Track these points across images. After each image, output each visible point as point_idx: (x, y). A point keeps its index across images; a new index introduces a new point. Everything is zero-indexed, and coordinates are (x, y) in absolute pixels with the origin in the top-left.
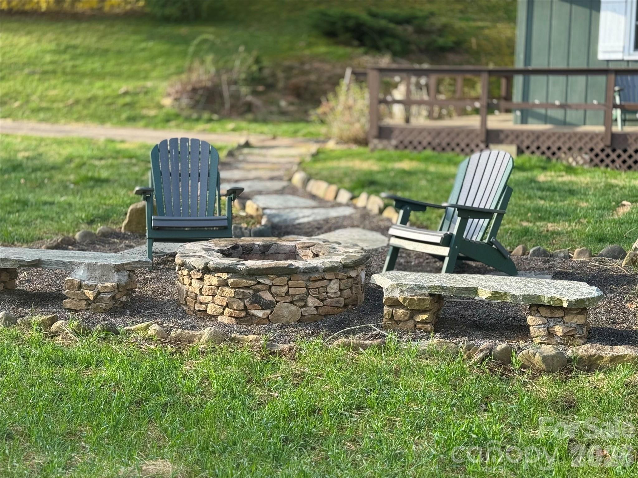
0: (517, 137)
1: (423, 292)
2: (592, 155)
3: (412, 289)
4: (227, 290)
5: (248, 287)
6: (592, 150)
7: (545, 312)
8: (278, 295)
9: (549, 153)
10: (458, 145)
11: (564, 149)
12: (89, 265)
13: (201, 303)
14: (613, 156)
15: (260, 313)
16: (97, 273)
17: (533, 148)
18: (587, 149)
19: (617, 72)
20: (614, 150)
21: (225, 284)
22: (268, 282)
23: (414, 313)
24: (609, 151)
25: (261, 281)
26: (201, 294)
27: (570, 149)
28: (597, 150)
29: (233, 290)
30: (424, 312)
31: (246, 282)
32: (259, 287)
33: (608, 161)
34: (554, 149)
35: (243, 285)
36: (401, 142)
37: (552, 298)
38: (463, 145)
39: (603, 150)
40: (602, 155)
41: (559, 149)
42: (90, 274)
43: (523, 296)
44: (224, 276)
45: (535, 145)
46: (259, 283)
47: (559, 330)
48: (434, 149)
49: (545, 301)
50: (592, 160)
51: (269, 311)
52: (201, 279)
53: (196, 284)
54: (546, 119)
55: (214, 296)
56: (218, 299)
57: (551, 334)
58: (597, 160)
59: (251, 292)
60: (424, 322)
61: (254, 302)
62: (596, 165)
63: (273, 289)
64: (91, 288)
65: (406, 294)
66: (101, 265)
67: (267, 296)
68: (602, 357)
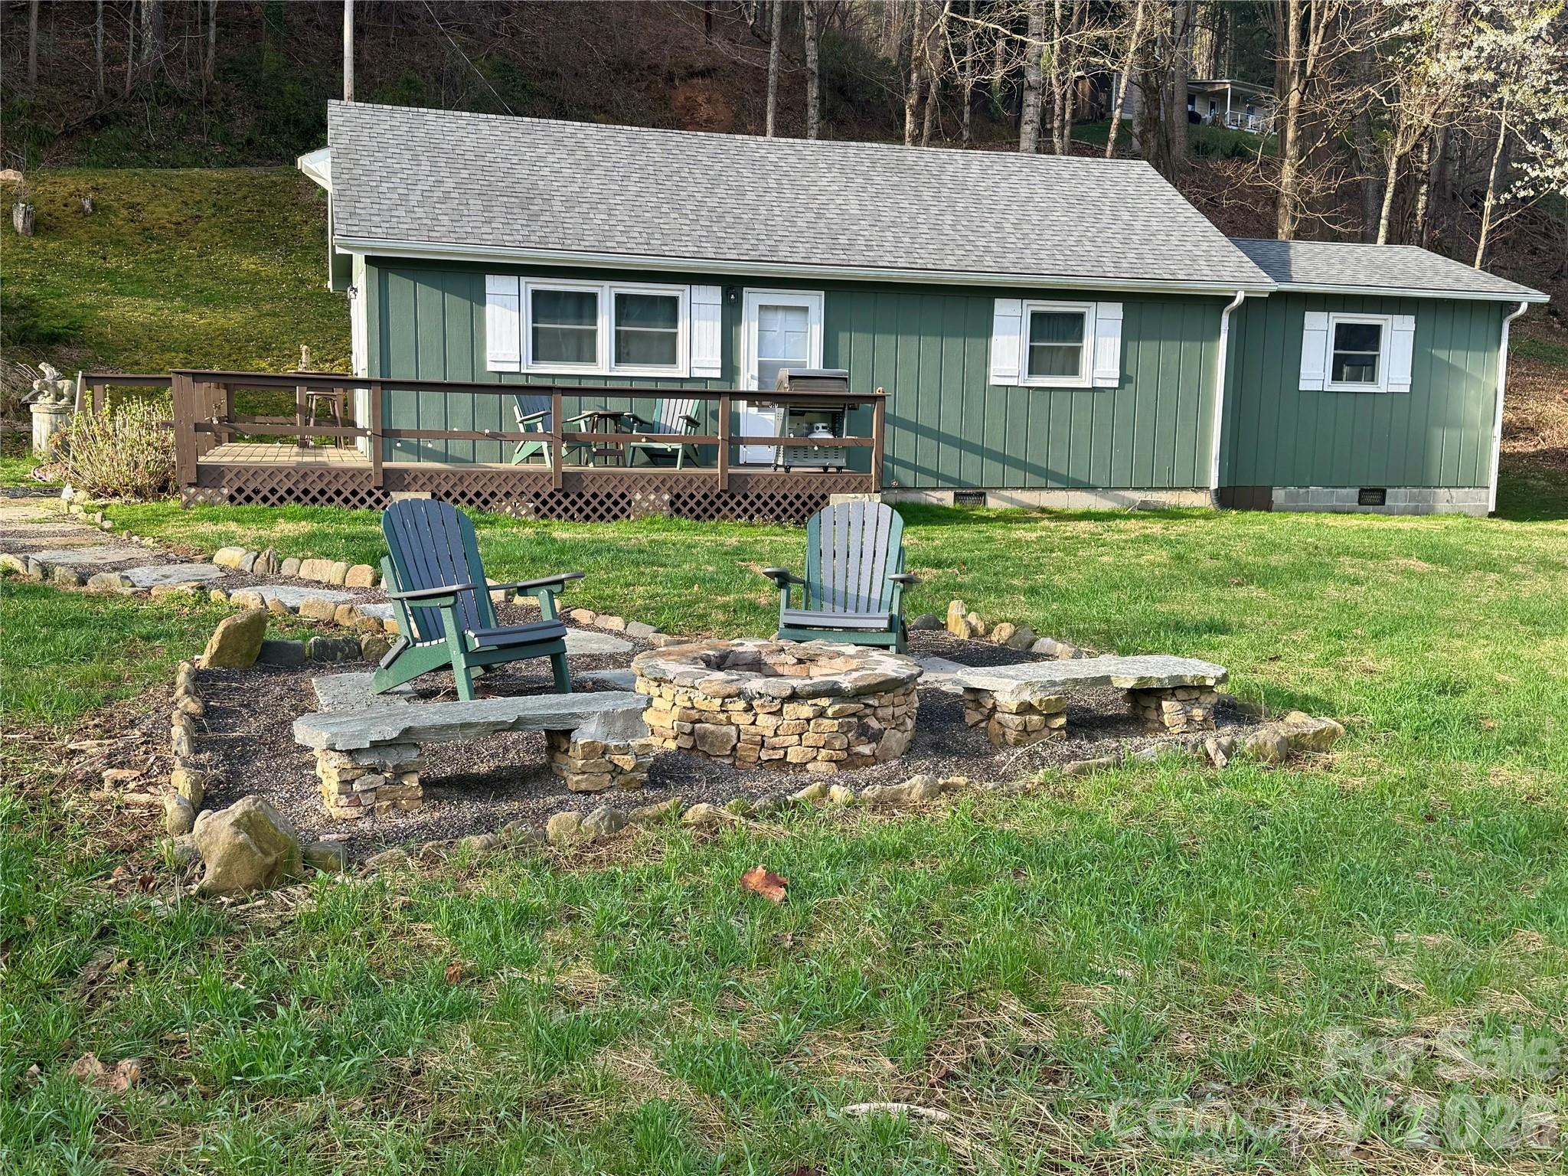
0: (430, 479)
1: (1057, 689)
2: (538, 502)
3: (1044, 687)
4: (826, 722)
5: (853, 715)
6: (537, 495)
7: (1181, 695)
8: (884, 720)
9: (478, 502)
10: (338, 493)
11: (500, 495)
12: (606, 713)
13: (774, 748)
14: (566, 503)
15: (865, 749)
16: (619, 726)
17: (455, 495)
18: (531, 496)
19: (566, 391)
20: (566, 496)
21: (821, 714)
22: (876, 704)
23: (1050, 716)
24: (559, 496)
25: (871, 702)
26: (776, 734)
27: (507, 494)
28: (545, 496)
29: (836, 722)
30: (1057, 715)
31: (853, 707)
32: (868, 711)
33: (559, 510)
34: (486, 495)
35: (850, 711)
36: (240, 491)
37: (1195, 676)
38: (346, 494)
39: (551, 495)
40: (552, 503)
41: (493, 494)
42: (606, 729)
43: (1168, 678)
44: (824, 702)
45: (459, 490)
46: (867, 706)
47: (1198, 713)
48: (298, 499)
49: (1188, 681)
50: (537, 510)
51: (874, 745)
52: (779, 713)
53: (766, 723)
54: (420, 453)
55: (800, 735)
56: (810, 738)
57: (1190, 721)
58: (545, 510)
59: (856, 720)
60: (1060, 729)
61: (861, 735)
62: (544, 516)
63: (880, 713)
64: (625, 750)
65: (1040, 695)
66: (623, 712)
67: (874, 724)
68: (1305, 735)
